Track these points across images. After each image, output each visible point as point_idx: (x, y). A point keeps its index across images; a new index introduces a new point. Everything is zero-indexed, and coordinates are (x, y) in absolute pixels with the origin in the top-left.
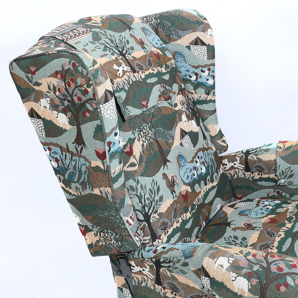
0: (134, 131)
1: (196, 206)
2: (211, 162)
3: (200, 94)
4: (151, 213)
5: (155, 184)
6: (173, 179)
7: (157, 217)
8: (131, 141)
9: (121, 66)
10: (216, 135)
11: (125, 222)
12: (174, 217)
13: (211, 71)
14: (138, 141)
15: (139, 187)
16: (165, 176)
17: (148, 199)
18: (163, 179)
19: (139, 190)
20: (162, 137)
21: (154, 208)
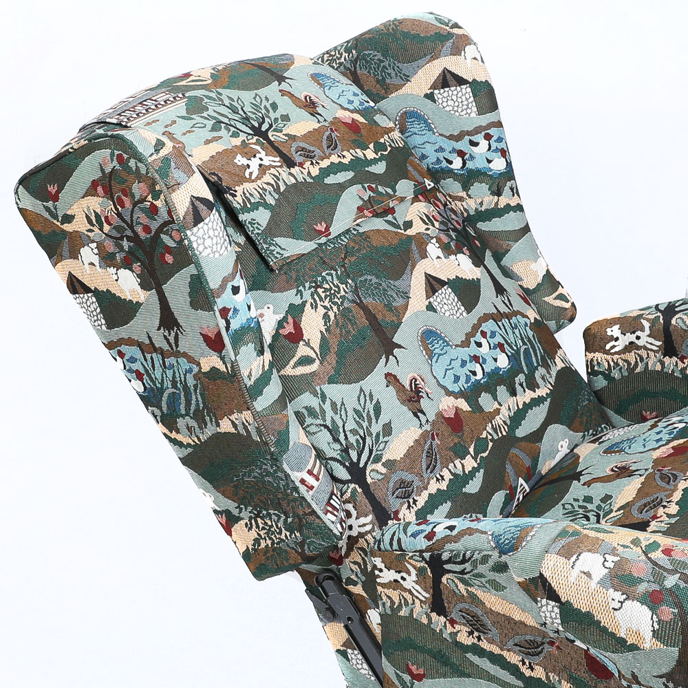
0: (301, 288)
1: (491, 444)
2: (524, 343)
3: (480, 197)
4: (366, 463)
5: (368, 398)
6: (416, 385)
7: (384, 470)
8: (295, 312)
9: (255, 156)
10: (538, 284)
11: (298, 484)
12: (427, 469)
13: (495, 138)
14: (312, 308)
15: (327, 407)
16: (391, 379)
17: (354, 432)
18: (387, 386)
19: (329, 413)
20: (374, 295)
21: (371, 451)
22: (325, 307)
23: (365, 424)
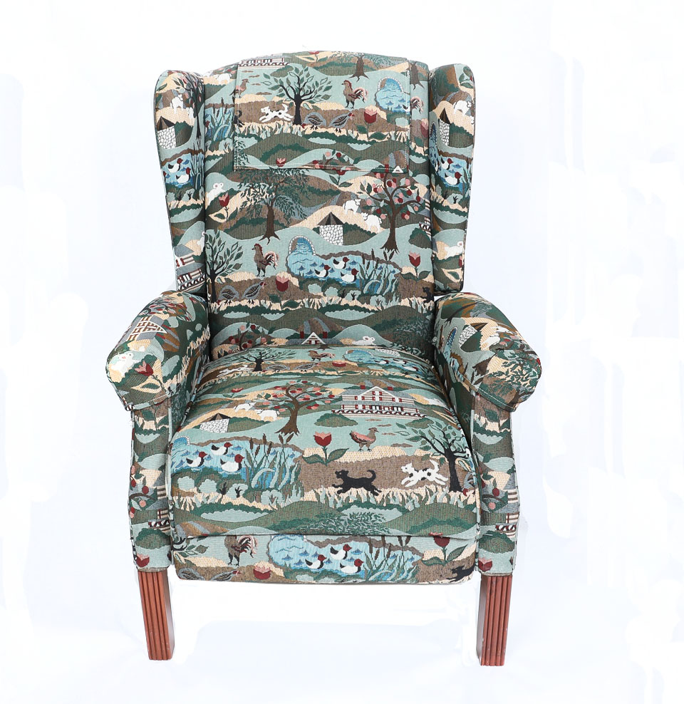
0: (243, 184)
1: (299, 307)
2: (379, 279)
3: (438, 194)
4: (218, 273)
5: (238, 248)
6: (270, 258)
7: (224, 281)
9: (277, 111)
12: (247, 294)
13: (454, 164)
14: (241, 196)
15: (217, 241)
16: (258, 248)
17: (221, 258)
18: (253, 249)
19: (216, 244)
20: (283, 206)
21: (223, 270)
22: (248, 199)
23: (228, 258)
